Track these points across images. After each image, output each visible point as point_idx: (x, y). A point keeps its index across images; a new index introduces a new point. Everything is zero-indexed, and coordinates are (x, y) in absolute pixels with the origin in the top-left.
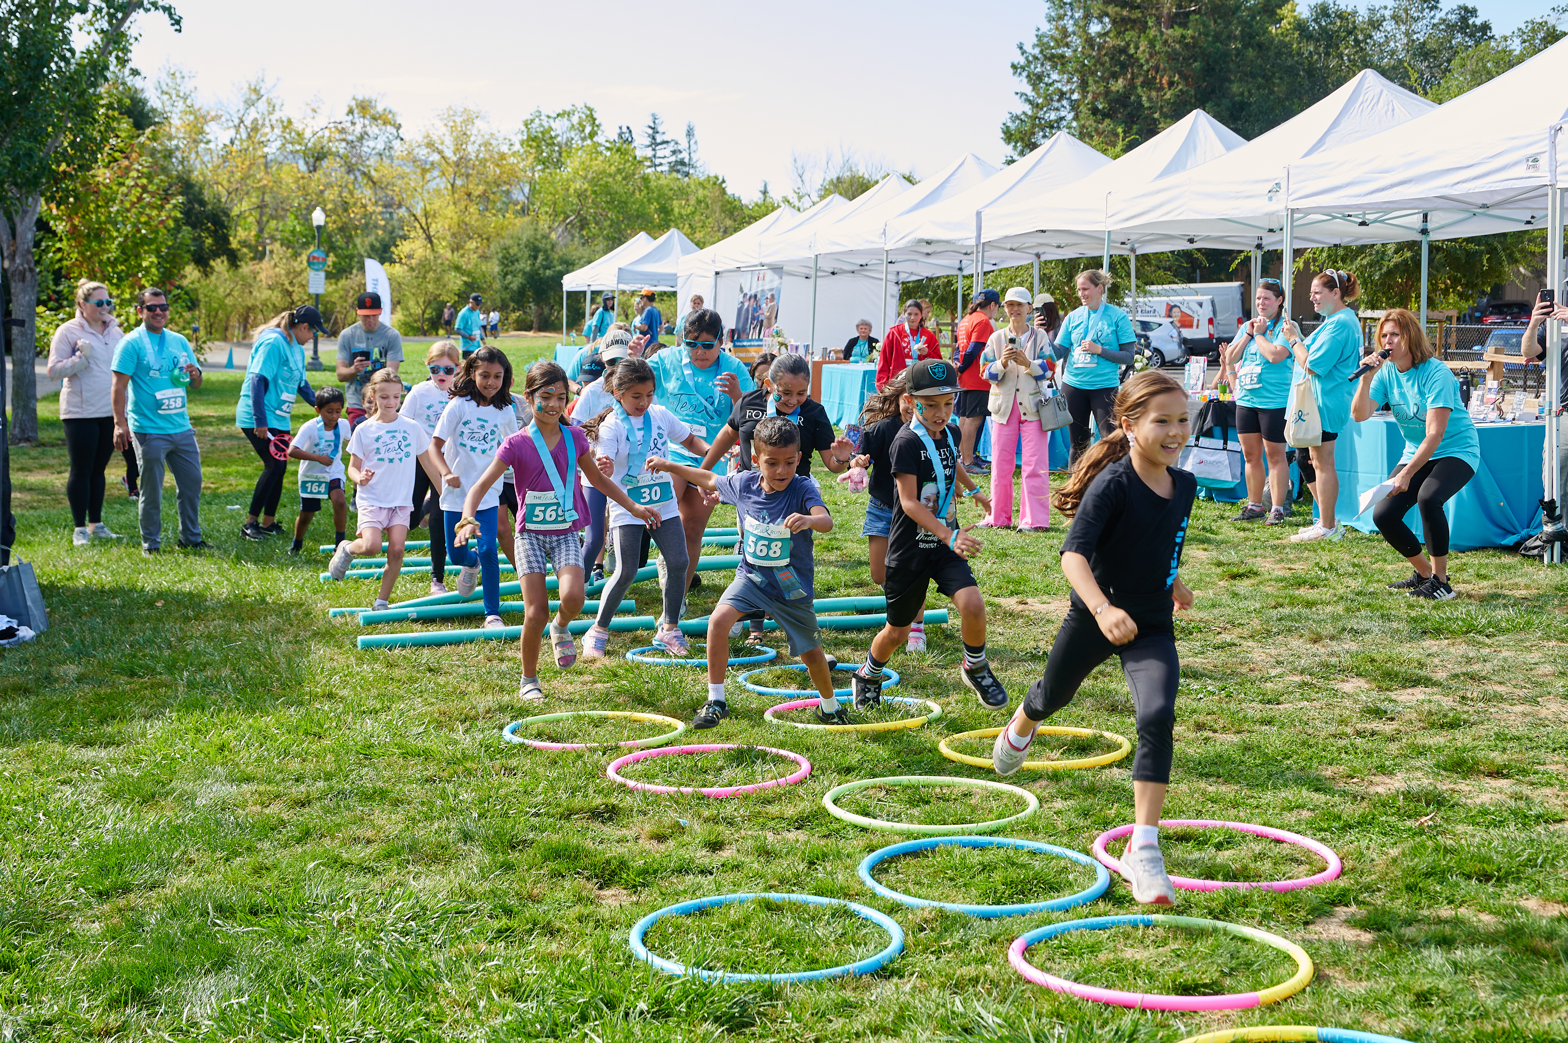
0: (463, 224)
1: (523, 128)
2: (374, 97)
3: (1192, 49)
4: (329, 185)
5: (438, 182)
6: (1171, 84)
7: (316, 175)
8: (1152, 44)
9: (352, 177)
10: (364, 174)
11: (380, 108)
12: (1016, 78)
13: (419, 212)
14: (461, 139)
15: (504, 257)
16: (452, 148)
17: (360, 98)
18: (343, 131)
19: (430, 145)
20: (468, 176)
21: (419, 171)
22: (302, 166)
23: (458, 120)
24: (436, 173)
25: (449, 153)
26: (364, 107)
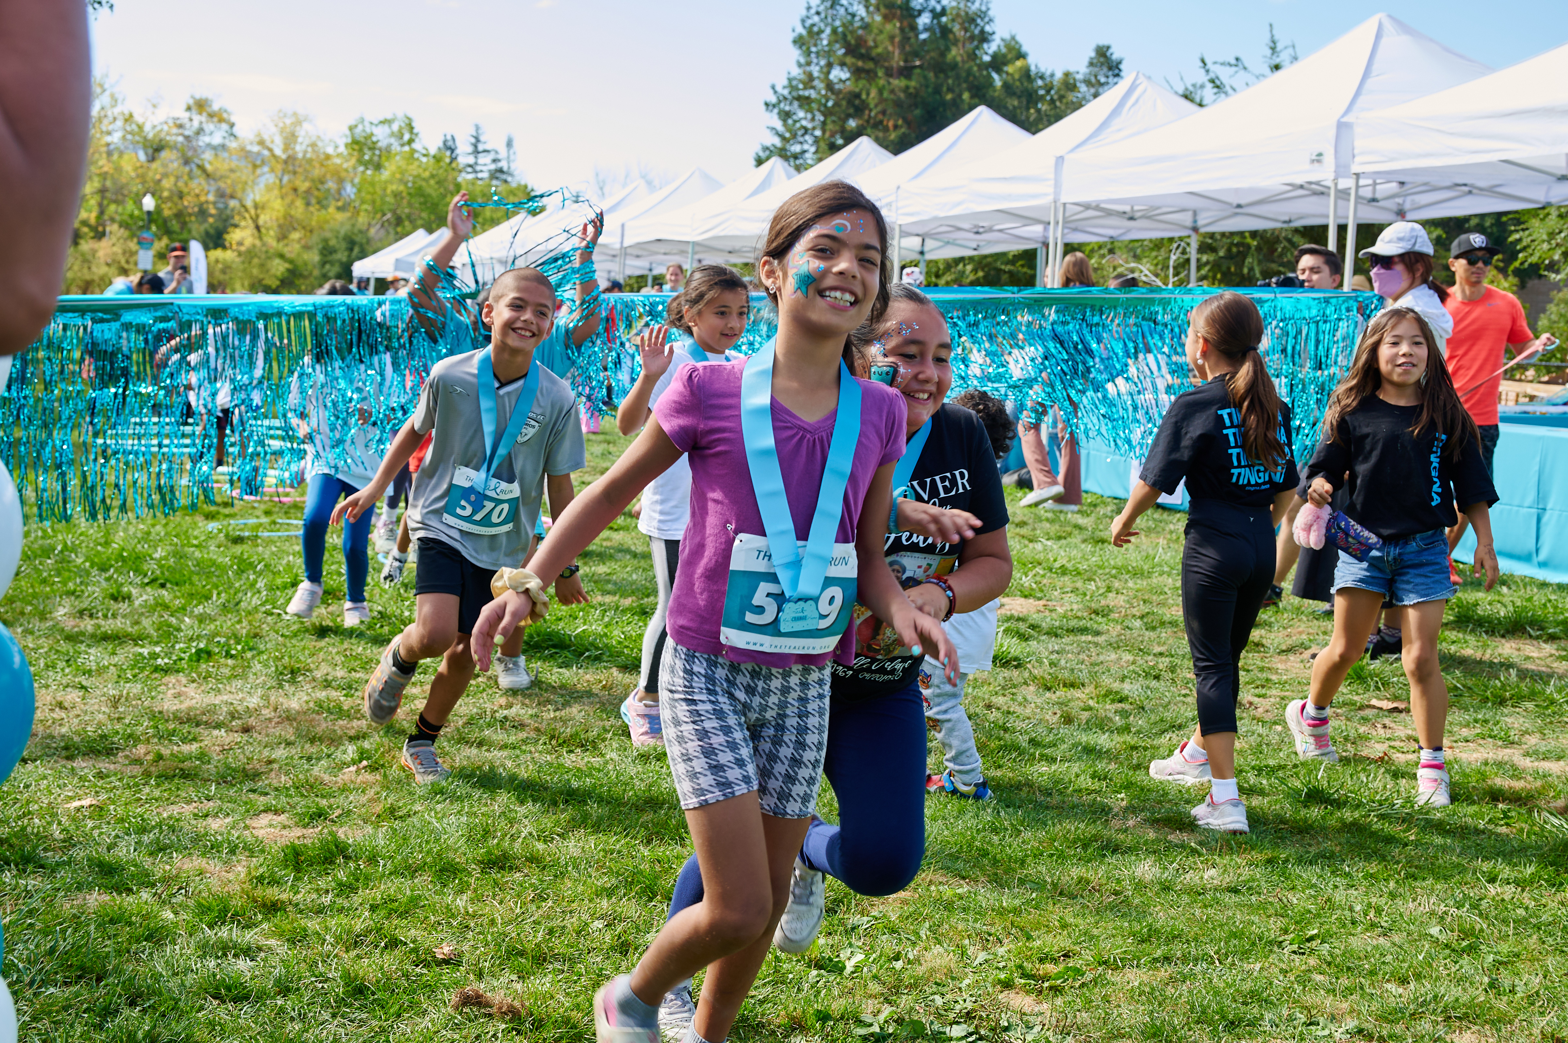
0: (288, 216)
1: (348, 132)
2: (210, 96)
3: (914, 97)
4: (165, 175)
5: (268, 177)
6: (896, 127)
7: (154, 165)
8: (880, 91)
9: (187, 169)
10: (199, 166)
11: (216, 107)
12: (768, 114)
13: (249, 204)
14: (290, 138)
15: (324, 248)
16: (282, 146)
17: (198, 96)
18: (181, 126)
19: (261, 143)
20: (295, 173)
21: (250, 167)
22: (142, 156)
23: (288, 121)
24: (266, 169)
25: (278, 152)
26: (200, 105)
